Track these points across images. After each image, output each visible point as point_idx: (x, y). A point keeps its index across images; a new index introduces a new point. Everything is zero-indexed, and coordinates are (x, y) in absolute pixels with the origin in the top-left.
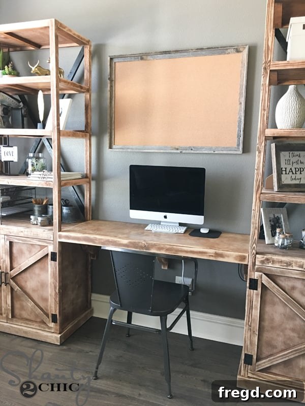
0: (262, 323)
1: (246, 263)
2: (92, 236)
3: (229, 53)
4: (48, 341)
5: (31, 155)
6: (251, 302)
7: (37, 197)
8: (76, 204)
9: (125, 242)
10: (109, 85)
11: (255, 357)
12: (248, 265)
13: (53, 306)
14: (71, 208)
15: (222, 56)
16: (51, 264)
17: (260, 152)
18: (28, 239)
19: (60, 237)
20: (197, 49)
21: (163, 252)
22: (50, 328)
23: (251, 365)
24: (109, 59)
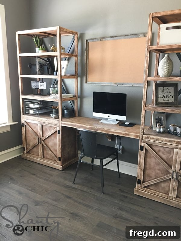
0: (146, 166)
1: (138, 138)
2: (74, 124)
3: (141, 37)
4: (57, 168)
5: (51, 86)
6: (141, 156)
7: (55, 105)
8: (71, 109)
9: (88, 127)
10: (86, 53)
11: (142, 181)
12: (139, 139)
13: (59, 153)
14: (68, 111)
15: (137, 38)
16: (58, 135)
17: (145, 88)
18: (49, 124)
19: (62, 123)
20: (125, 35)
21: (104, 132)
22: (58, 163)
23: (140, 184)
24: (86, 40)
